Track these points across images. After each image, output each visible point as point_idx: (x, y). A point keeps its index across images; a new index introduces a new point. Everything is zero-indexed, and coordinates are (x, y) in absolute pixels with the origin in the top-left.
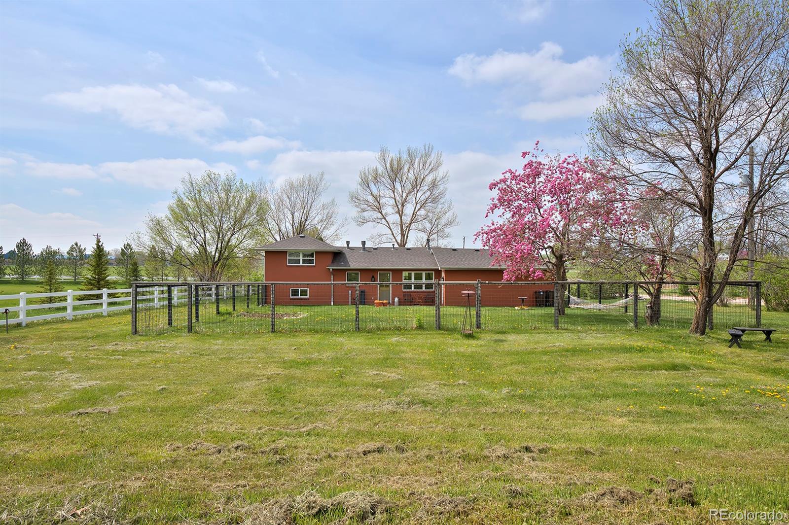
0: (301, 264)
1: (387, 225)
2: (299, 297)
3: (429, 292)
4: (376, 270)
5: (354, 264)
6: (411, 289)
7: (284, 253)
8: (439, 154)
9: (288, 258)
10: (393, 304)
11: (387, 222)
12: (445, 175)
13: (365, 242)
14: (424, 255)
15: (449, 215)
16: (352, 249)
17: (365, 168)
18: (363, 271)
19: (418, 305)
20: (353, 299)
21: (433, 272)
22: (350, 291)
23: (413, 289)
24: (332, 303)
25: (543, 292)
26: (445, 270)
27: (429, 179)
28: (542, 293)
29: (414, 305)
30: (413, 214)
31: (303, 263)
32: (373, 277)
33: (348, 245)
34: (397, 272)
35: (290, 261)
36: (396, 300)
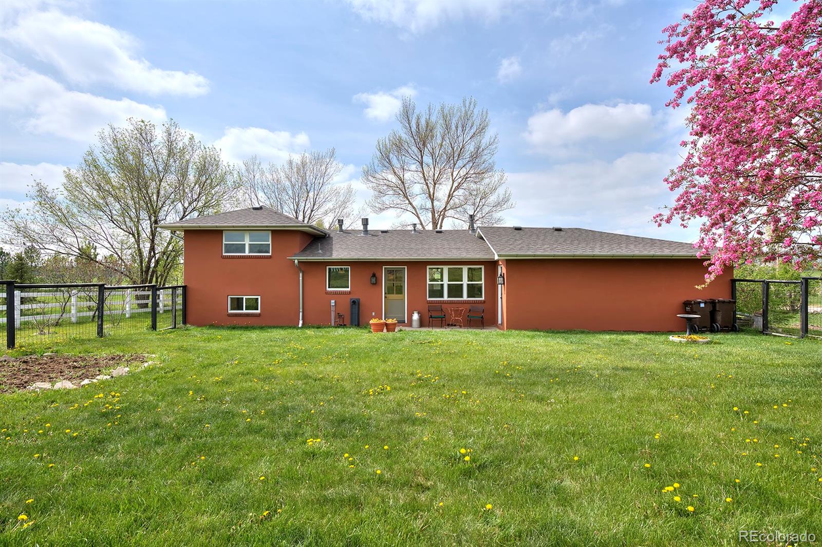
0: (247, 253)
1: (414, 212)
2: (244, 311)
3: (475, 302)
4: (379, 264)
5: (340, 252)
6: (442, 296)
7: (217, 233)
8: (484, 113)
9: (224, 242)
10: (410, 324)
11: (414, 208)
12: (492, 140)
13: (367, 219)
14: (464, 240)
15: (501, 191)
16: (347, 232)
17: (385, 138)
18: (357, 264)
19: (455, 325)
20: (339, 316)
21: (483, 267)
22: (333, 301)
23: (446, 298)
24: (301, 322)
25: (705, 303)
26: (507, 260)
27: (471, 148)
28: (702, 305)
29: (448, 325)
30: (449, 196)
31: (250, 252)
32: (374, 275)
33: (341, 226)
34: (418, 266)
35: (229, 248)
36: (416, 316)
